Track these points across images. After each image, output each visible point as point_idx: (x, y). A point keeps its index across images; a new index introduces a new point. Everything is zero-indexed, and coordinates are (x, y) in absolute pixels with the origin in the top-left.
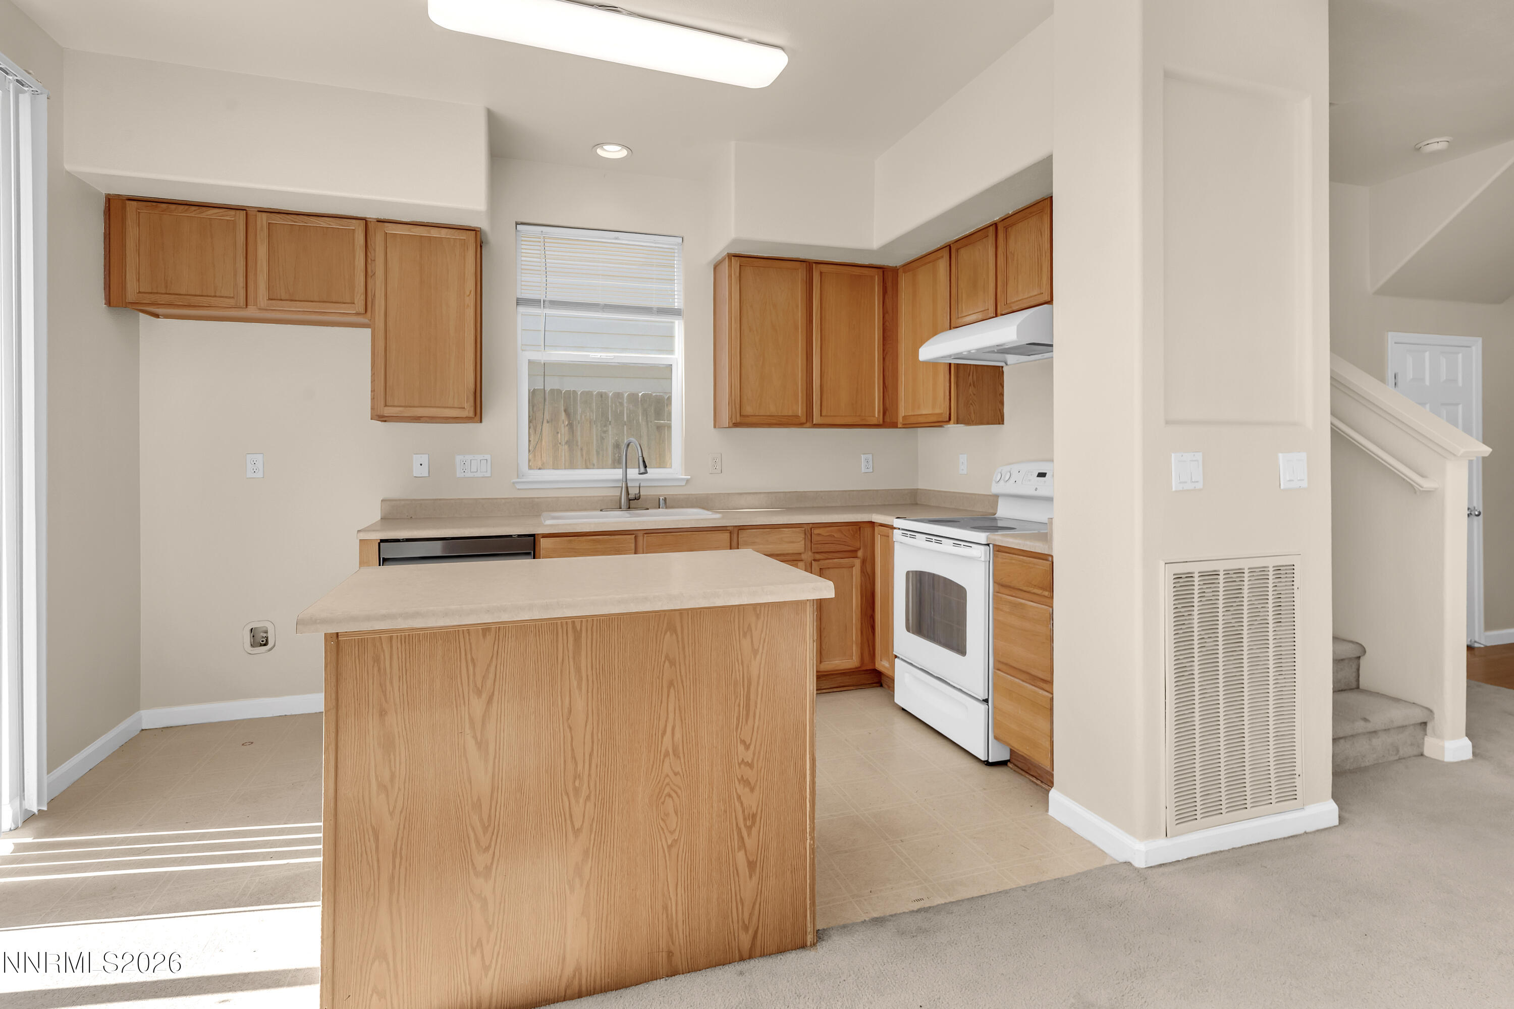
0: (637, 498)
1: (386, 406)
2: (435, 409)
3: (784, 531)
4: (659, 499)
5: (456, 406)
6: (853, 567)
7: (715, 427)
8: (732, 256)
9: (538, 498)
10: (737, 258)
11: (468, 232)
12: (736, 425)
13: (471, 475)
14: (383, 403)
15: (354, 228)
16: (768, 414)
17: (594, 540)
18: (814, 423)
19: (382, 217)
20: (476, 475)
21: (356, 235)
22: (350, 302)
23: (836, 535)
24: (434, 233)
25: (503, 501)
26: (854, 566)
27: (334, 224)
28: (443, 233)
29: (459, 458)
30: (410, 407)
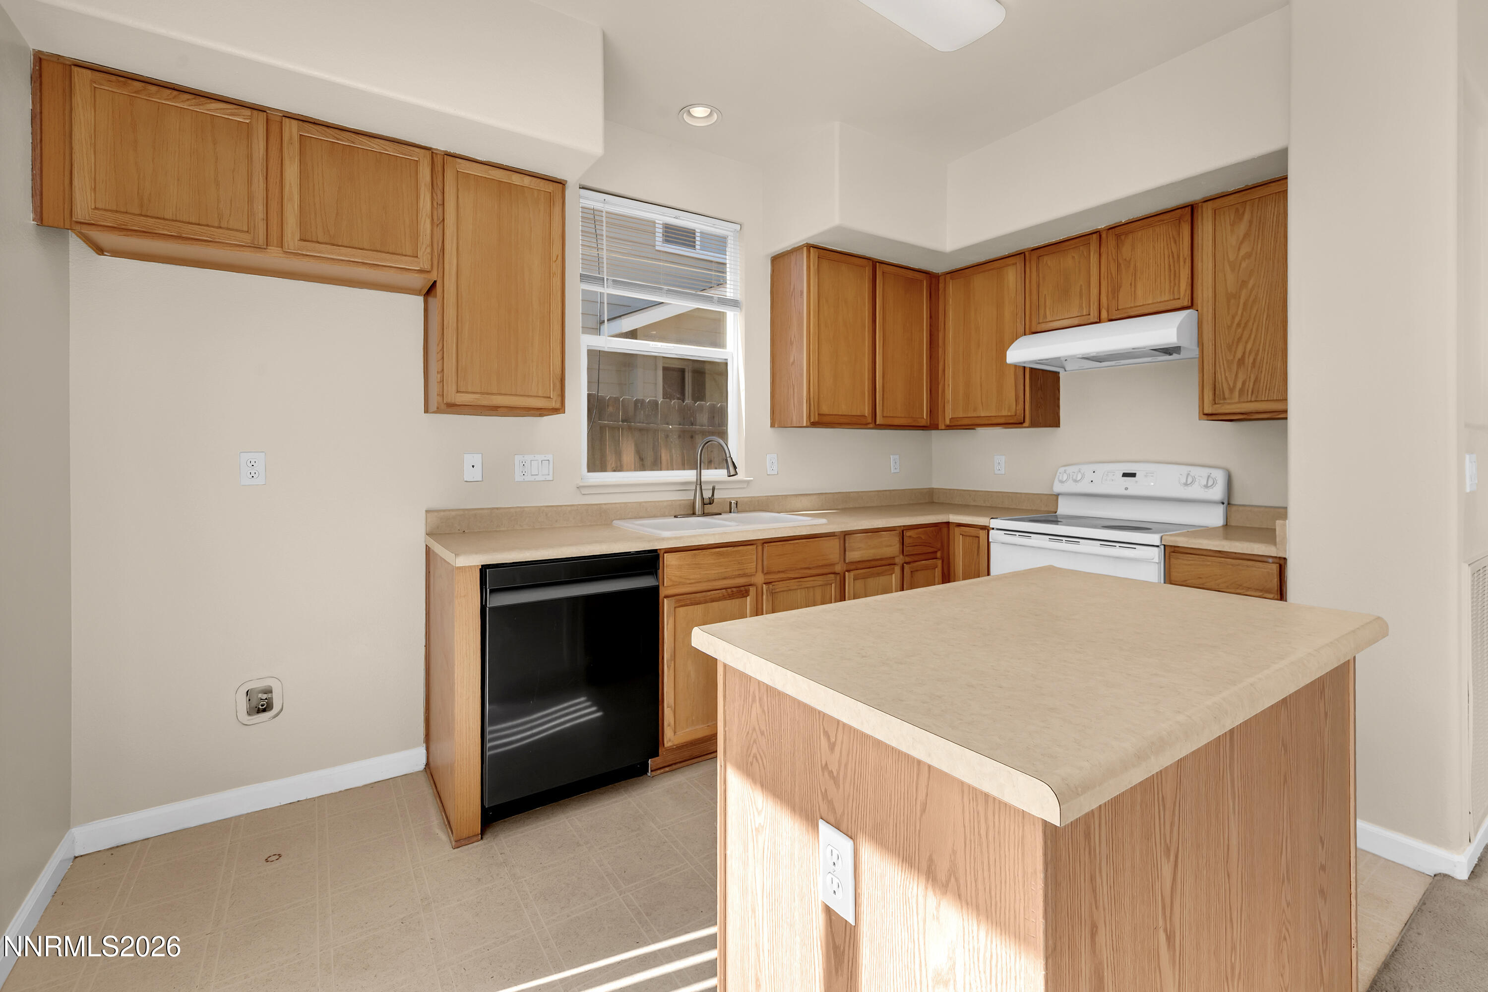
0: (711, 501)
1: (458, 392)
2: (514, 398)
3: (883, 534)
4: (731, 503)
5: (540, 394)
6: (935, 568)
7: (772, 425)
8: (810, 247)
9: (605, 504)
10: (816, 249)
11: (555, 184)
12: (814, 424)
13: (532, 478)
14: (454, 388)
15: (417, 159)
16: (840, 413)
17: (718, 553)
18: (878, 423)
19: (452, 150)
20: (538, 478)
21: (421, 168)
22: (412, 255)
23: (922, 537)
24: (516, 179)
25: (569, 508)
26: (937, 567)
27: (391, 149)
28: (527, 181)
29: (518, 458)
30: (488, 394)
